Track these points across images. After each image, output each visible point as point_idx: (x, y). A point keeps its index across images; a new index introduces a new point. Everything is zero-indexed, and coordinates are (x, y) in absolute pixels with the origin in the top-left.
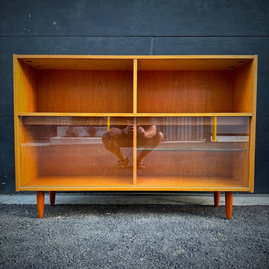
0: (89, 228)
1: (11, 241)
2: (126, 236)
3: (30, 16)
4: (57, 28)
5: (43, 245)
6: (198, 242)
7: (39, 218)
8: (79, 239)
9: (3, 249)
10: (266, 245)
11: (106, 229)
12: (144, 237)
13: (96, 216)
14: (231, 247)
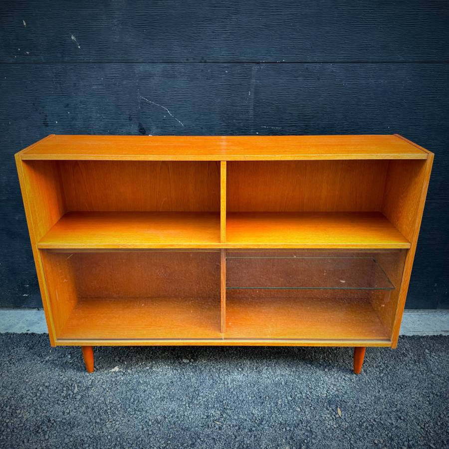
0: (160, 397)
1: (58, 427)
2: (211, 415)
3: (25, 24)
4: (79, 47)
5: (101, 434)
6: (309, 428)
7: (89, 372)
8: (148, 421)
9: (50, 445)
10: (399, 437)
11: (184, 399)
12: (236, 418)
13: (168, 365)
14: (352, 442)
